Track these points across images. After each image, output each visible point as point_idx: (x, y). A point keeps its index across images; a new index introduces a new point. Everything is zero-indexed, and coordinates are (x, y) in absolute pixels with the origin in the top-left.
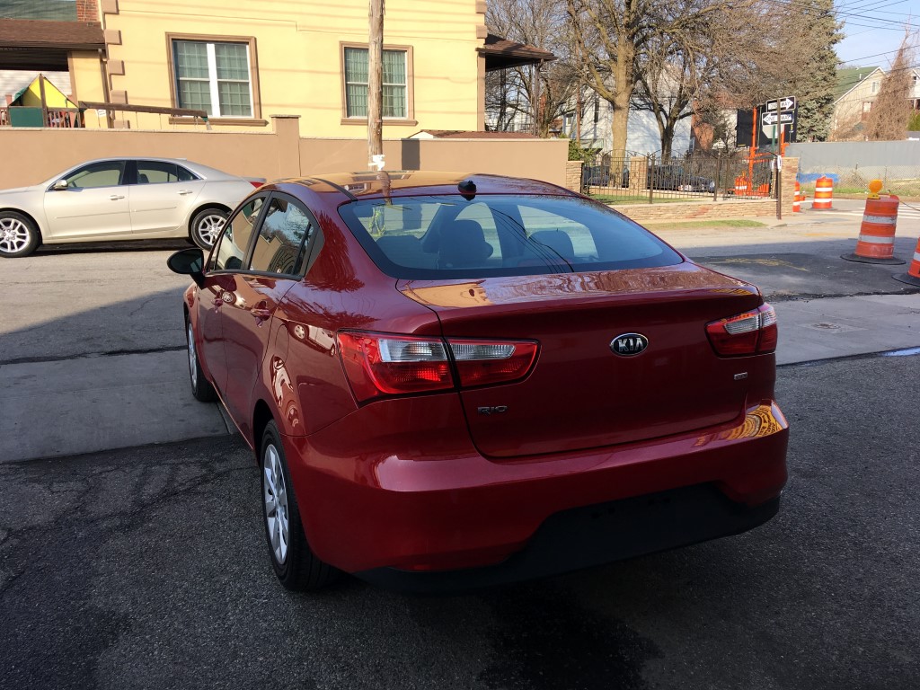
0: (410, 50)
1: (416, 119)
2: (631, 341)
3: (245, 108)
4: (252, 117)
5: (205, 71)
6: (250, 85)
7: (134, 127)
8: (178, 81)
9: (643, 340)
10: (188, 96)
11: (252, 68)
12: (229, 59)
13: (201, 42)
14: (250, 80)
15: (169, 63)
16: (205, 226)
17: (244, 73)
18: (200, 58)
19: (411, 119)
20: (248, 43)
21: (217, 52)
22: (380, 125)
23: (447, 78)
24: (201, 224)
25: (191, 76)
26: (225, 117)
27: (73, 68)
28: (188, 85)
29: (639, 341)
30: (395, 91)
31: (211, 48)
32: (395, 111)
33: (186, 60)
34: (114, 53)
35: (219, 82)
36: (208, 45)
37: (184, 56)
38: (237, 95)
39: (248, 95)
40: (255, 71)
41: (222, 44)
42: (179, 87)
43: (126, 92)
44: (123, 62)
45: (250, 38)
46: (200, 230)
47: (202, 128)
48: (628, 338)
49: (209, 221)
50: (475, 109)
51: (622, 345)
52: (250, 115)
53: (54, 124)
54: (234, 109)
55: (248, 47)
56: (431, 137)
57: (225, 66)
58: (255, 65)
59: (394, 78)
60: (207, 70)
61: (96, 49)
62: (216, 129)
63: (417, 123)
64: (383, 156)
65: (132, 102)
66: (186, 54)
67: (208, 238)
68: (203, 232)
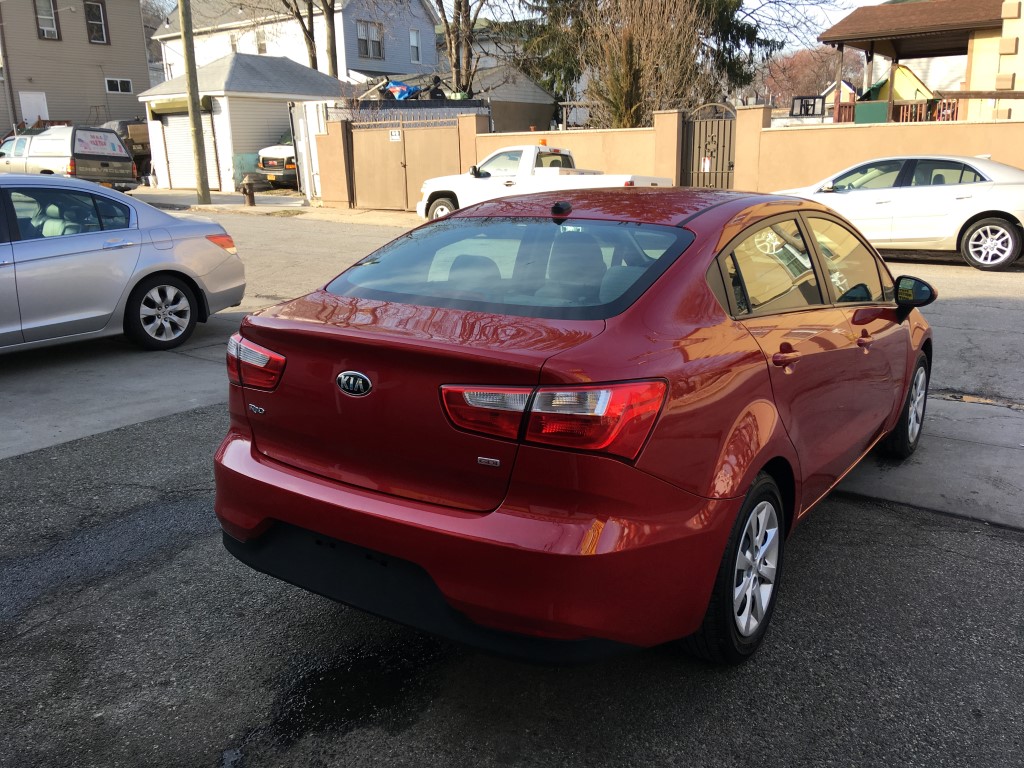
2: (352, 379)
7: (1015, 118)
9: (364, 382)
16: (979, 238)
24: (975, 236)
27: (972, 51)
34: (1011, 28)
43: (1014, 75)
46: (971, 242)
49: (985, 233)
51: (344, 380)
53: (943, 115)
61: (994, 28)
65: (1018, 88)
67: (979, 253)
68: (975, 246)
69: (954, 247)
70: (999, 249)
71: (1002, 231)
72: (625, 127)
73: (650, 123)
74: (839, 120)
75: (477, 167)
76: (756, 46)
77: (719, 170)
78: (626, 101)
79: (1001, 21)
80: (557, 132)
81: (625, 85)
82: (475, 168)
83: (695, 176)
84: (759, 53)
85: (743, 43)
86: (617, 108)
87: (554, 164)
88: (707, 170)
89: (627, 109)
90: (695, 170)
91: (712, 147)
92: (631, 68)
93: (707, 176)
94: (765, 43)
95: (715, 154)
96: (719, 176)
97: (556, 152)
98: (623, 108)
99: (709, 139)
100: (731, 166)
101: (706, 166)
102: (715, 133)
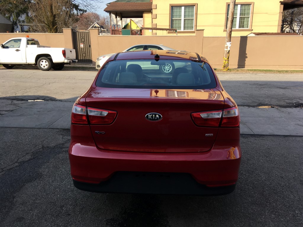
0: (253, 4)
1: (252, 29)
2: (154, 116)
3: (191, 27)
4: (193, 30)
5: (180, 16)
6: (194, 19)
7: (157, 35)
8: (172, 20)
9: (159, 116)
10: (174, 24)
11: (195, 14)
12: (189, 11)
13: (180, 6)
14: (194, 18)
15: (170, 14)
17: (192, 16)
18: (179, 11)
19: (251, 29)
20: (195, 6)
21: (185, 9)
22: (231, 32)
23: (266, 13)
25: (176, 18)
26: (185, 31)
27: (144, 17)
28: (175, 21)
29: (157, 116)
30: (245, 19)
31: (183, 8)
32: (245, 26)
33: (175, 13)
34: (154, 11)
35: (184, 19)
36: (182, 7)
37: (174, 11)
38: (190, 23)
39: (193, 23)
40: (196, 15)
41: (186, 6)
42: (172, 21)
43: (156, 24)
44: (156, 14)
45: (195, 4)
47: (175, 35)
48: (153, 114)
50: (277, 24)
51: (150, 116)
52: (193, 29)
54: (188, 28)
55: (195, 7)
56: (254, 35)
57: (187, 14)
58: (196, 13)
59: (246, 14)
60: (181, 15)
61: (150, 11)
62: (179, 35)
63: (252, 30)
64: (231, 42)
65: (158, 27)
66: (175, 11)
67: (165, 70)
68: (163, 68)
69: (159, 69)
70: (169, 69)
71: (169, 64)
72: (53, 33)
73: (62, 32)
74: (112, 34)
75: (3, 44)
76: (78, 11)
77: (86, 47)
78: (52, 24)
79: (152, 9)
80: (17, 33)
81: (51, 19)
82: (2, 45)
83: (79, 49)
84: (80, 13)
85: (74, 9)
86: (49, 26)
87: (32, 44)
88: (82, 47)
89: (53, 27)
90: (79, 47)
91: (83, 40)
92: (52, 14)
93: (82, 49)
94: (80, 10)
95: (84, 42)
96: (86, 49)
97: (33, 40)
98: (51, 26)
99: (82, 38)
100: (90, 46)
101: (82, 46)
102: (83, 36)
